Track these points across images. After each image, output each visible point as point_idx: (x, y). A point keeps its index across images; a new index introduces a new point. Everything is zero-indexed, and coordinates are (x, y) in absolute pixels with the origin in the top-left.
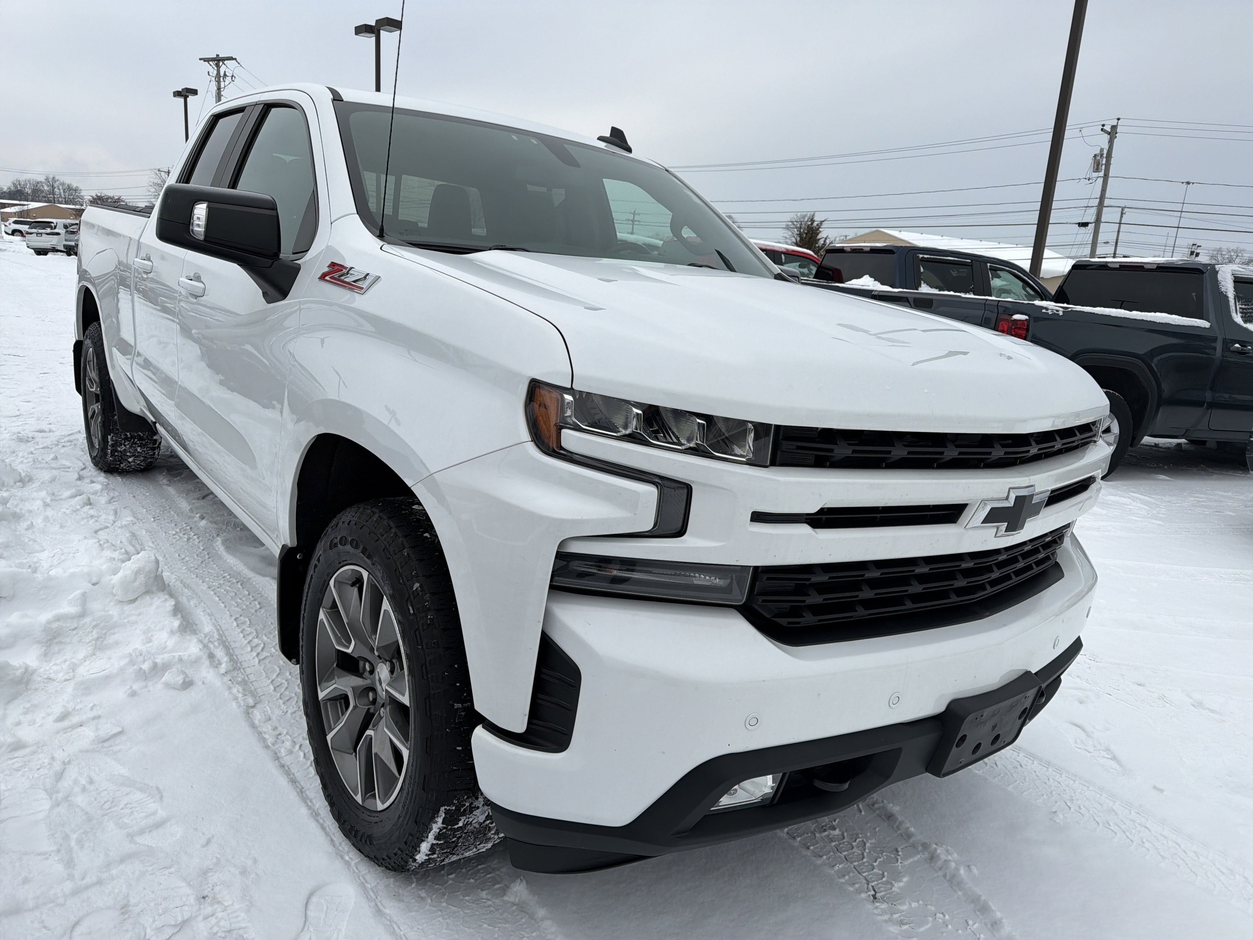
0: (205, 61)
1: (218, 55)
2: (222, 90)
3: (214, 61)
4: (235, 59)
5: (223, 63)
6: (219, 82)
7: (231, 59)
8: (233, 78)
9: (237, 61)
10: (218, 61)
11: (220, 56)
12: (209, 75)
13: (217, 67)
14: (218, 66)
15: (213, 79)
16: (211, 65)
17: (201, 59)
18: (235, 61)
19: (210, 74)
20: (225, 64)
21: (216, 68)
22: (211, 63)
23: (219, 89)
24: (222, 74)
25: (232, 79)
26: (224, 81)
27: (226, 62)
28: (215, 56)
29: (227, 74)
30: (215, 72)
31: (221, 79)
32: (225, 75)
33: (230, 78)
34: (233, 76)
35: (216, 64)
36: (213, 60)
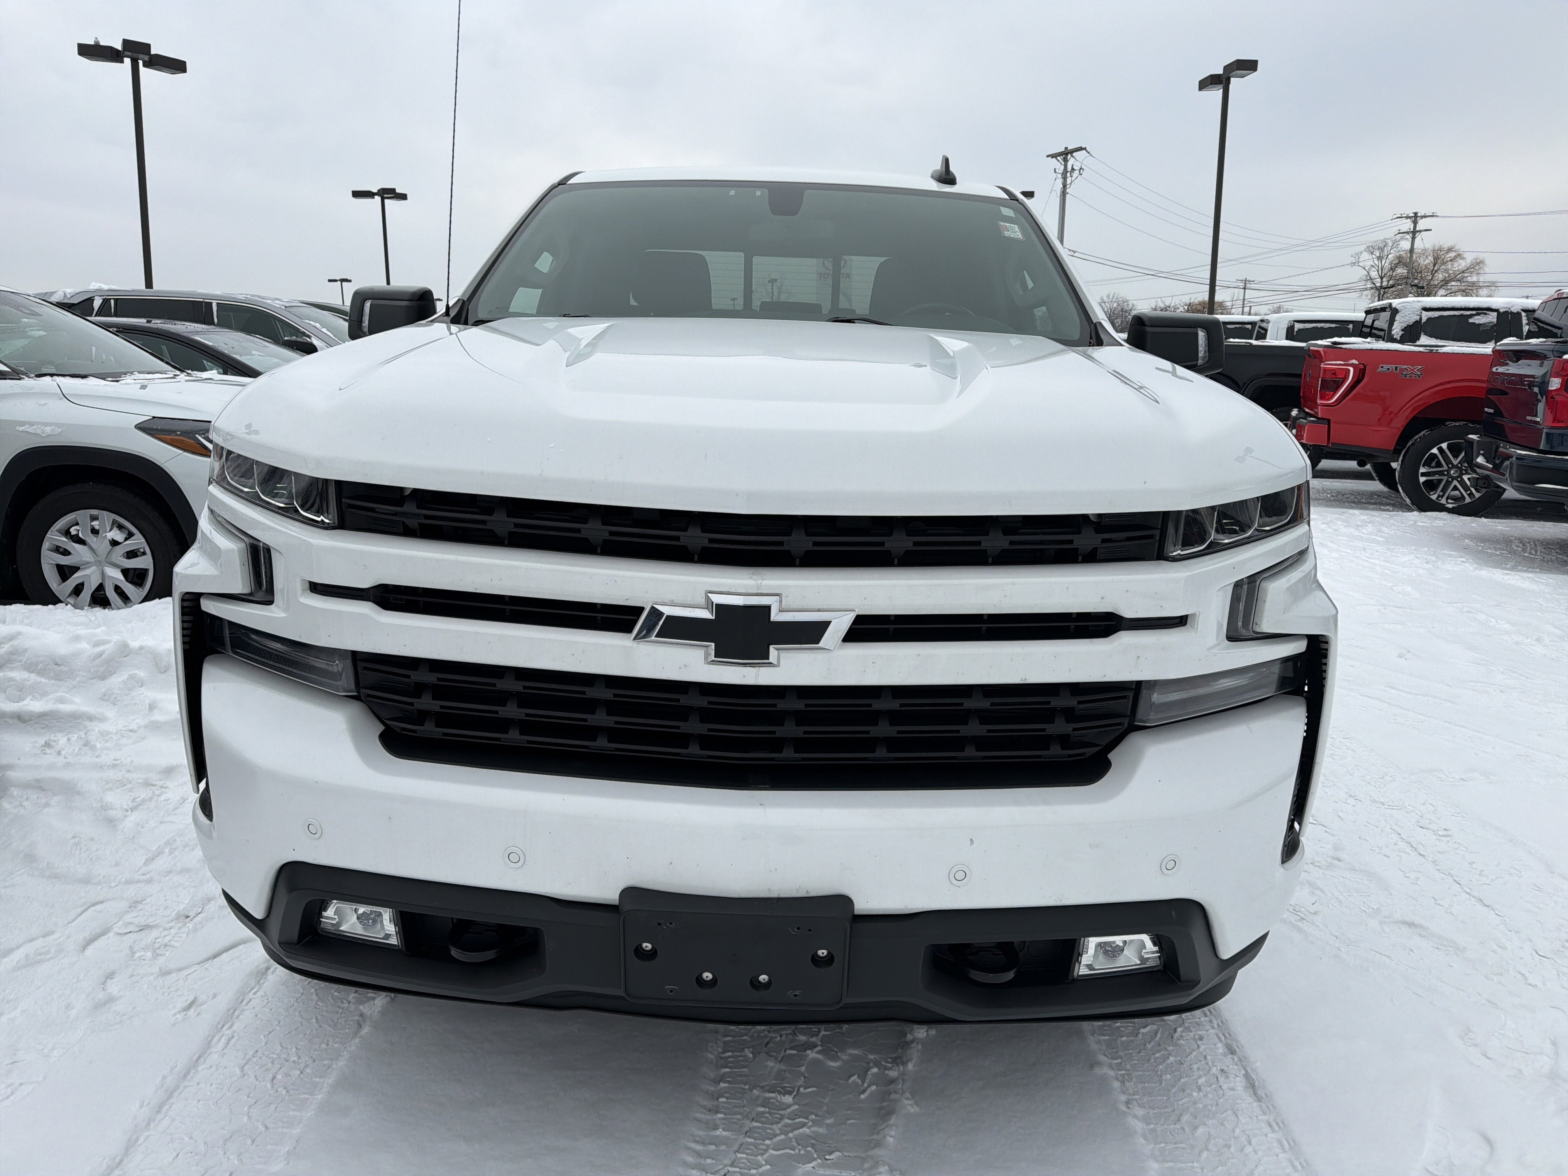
0: (1052, 157)
1: (1066, 148)
2: (1068, 186)
3: (1062, 155)
4: (1085, 149)
5: (1072, 156)
6: (1065, 178)
7: (1080, 149)
8: (1082, 170)
9: (1087, 151)
10: (1066, 154)
11: (1069, 149)
12: (1055, 172)
13: (1064, 161)
14: (1066, 160)
15: (1060, 176)
16: (1058, 161)
17: (1048, 156)
18: (1084, 151)
19: (1057, 171)
20: (1073, 157)
21: (1063, 163)
22: (1059, 158)
23: (1065, 186)
24: (1069, 168)
25: (1080, 172)
26: (1072, 176)
27: (1074, 154)
28: (1064, 150)
29: (1075, 167)
30: (1062, 167)
31: (1068, 174)
32: (1073, 169)
33: (1077, 172)
34: (1081, 169)
35: (1064, 158)
36: (1060, 154)
